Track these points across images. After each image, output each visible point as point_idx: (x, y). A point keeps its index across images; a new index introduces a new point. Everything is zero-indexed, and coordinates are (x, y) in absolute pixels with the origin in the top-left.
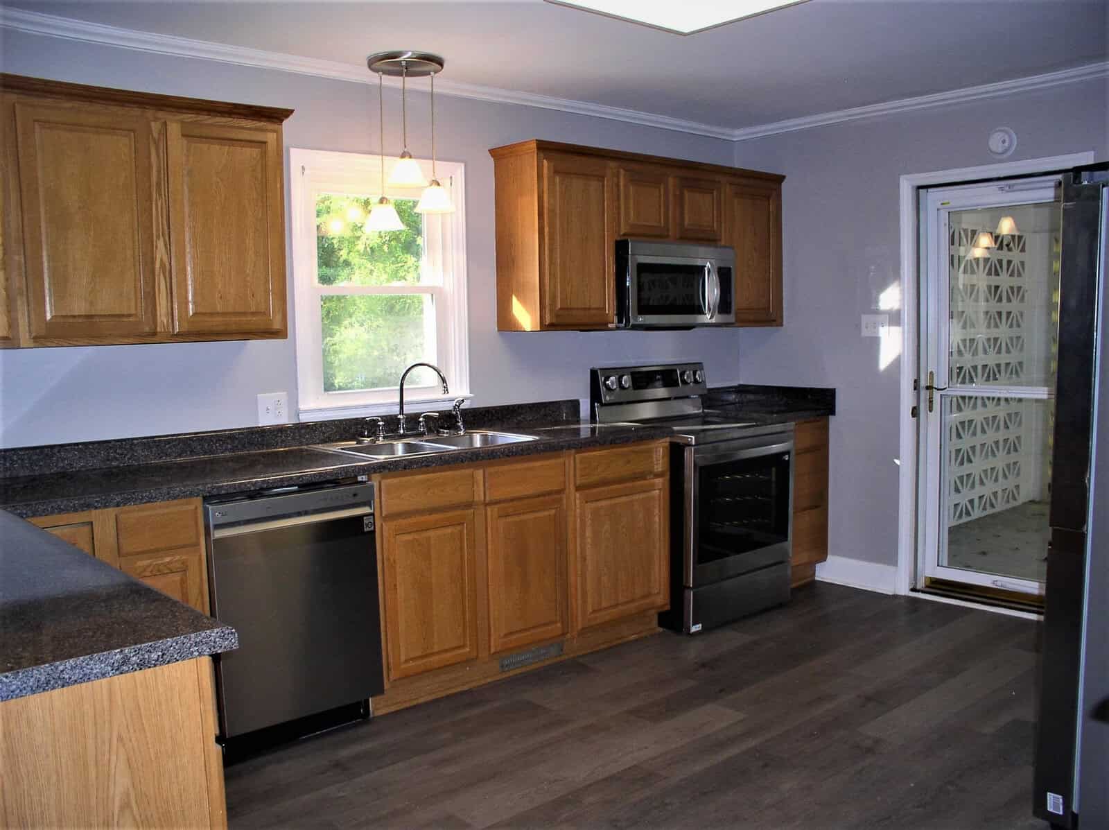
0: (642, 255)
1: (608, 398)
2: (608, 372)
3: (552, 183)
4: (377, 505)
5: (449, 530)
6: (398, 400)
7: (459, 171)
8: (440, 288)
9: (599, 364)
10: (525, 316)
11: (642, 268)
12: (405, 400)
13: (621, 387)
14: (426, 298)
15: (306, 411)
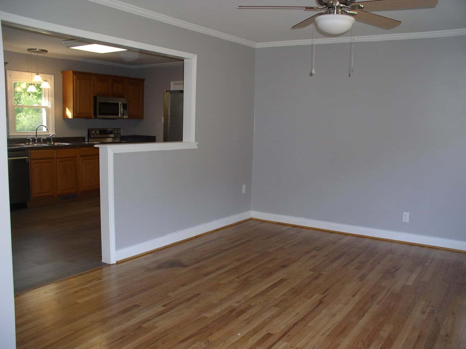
0: (100, 100)
1: (92, 136)
2: (92, 129)
3: (76, 81)
4: (29, 156)
5: (48, 164)
6: (35, 134)
7: (53, 77)
8: (47, 107)
9: (90, 128)
10: (69, 114)
11: (100, 103)
12: (37, 134)
13: (97, 134)
14: (44, 109)
15: (11, 136)
